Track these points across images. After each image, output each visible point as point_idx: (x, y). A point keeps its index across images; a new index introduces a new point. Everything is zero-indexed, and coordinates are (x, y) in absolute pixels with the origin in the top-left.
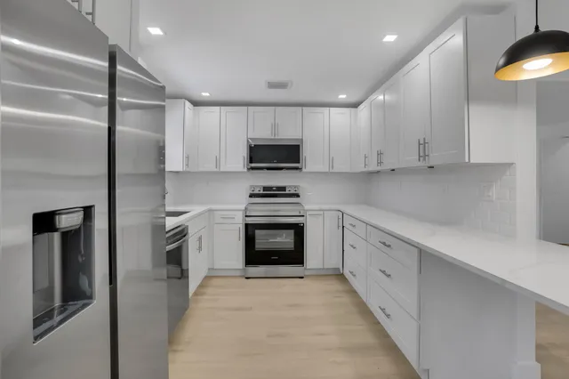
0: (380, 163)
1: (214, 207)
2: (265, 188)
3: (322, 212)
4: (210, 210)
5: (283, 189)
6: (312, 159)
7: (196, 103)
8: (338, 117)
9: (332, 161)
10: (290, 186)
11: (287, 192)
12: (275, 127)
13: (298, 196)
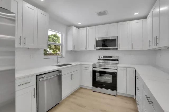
0: (156, 44)
1: (82, 63)
2: (104, 57)
3: (125, 68)
4: (81, 64)
5: (111, 57)
6: (123, 45)
7: (78, 27)
8: (136, 24)
9: (132, 45)
10: (114, 56)
11: (113, 58)
12: (106, 32)
13: (118, 60)
